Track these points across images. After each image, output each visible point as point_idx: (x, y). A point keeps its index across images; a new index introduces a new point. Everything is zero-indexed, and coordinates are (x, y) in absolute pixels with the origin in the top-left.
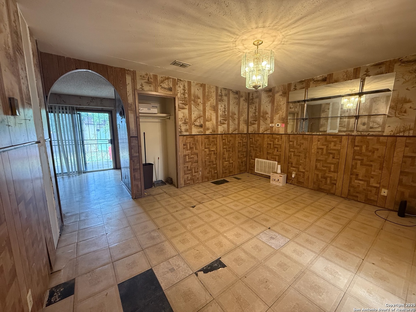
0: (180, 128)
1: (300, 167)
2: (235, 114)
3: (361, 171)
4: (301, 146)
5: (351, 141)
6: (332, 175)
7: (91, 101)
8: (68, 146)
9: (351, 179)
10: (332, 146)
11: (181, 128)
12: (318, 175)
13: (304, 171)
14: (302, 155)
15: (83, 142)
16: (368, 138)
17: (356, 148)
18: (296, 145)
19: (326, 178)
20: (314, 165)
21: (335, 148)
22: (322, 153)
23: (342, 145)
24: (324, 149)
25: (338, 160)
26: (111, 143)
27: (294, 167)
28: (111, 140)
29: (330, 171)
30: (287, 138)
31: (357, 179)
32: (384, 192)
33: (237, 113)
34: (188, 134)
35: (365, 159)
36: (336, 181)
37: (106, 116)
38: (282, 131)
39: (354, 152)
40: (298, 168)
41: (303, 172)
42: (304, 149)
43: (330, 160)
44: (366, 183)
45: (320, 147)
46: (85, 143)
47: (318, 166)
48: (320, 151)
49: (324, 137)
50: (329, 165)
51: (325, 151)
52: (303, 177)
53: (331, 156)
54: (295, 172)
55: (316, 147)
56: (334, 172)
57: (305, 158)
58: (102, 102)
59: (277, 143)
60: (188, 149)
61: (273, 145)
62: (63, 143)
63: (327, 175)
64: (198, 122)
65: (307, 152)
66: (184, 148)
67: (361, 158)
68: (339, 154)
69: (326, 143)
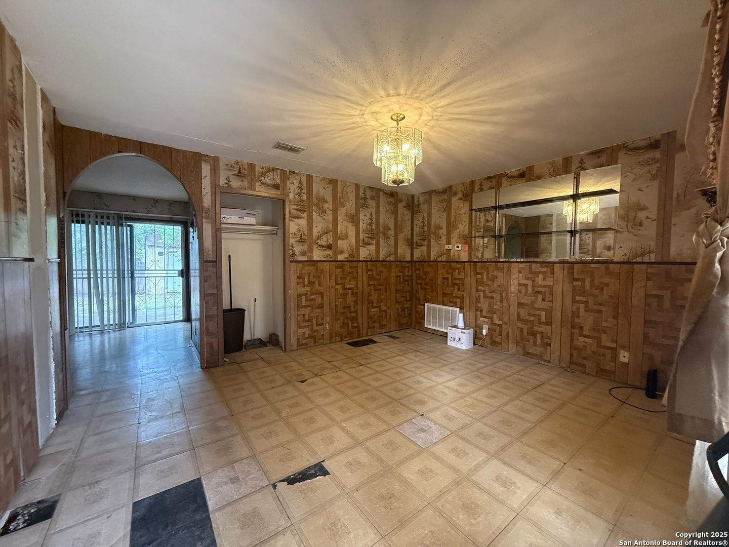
0: (291, 250)
1: (494, 317)
2: (390, 229)
3: (587, 321)
4: (494, 281)
5: (568, 273)
6: (543, 328)
7: (153, 205)
8: (105, 280)
9: (572, 335)
10: (540, 279)
11: (294, 249)
12: (522, 330)
13: (500, 323)
14: (497, 296)
15: (132, 274)
16: (592, 266)
17: (575, 283)
18: (487, 278)
19: (534, 335)
20: (516, 313)
21: (544, 283)
22: (526, 292)
23: (555, 278)
24: (529, 286)
25: (550, 304)
26: (182, 277)
27: (485, 317)
28: (182, 270)
29: (540, 323)
30: (472, 267)
31: (581, 335)
32: (624, 357)
33: (392, 226)
34: (306, 260)
35: (591, 301)
36: (551, 339)
37: (178, 229)
38: (464, 257)
39: (574, 288)
40: (491, 318)
41: (499, 325)
42: (499, 286)
43: (539, 303)
44: (596, 341)
45: (523, 282)
46: (135, 276)
47: (522, 314)
48: (523, 289)
49: (527, 265)
50: (538, 312)
51: (530, 289)
52: (500, 333)
53: (540, 296)
54: (487, 326)
55: (516, 282)
56: (547, 323)
57: (501, 301)
58: (171, 207)
59: (457, 276)
60: (306, 284)
61: (452, 280)
62: (97, 274)
63: (536, 328)
64: (324, 240)
65: (504, 292)
66: (298, 283)
67: (584, 300)
68: (551, 293)
69: (530, 276)
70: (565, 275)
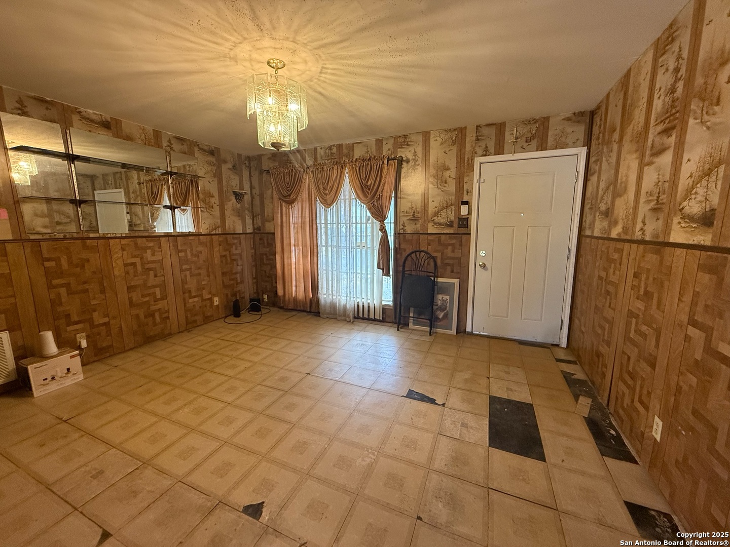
1: (94, 316)
3: (192, 284)
5: (173, 245)
6: (161, 305)
9: (184, 299)
10: (148, 255)
12: (137, 316)
13: (106, 320)
16: (191, 238)
19: (152, 315)
20: (127, 298)
21: (154, 258)
22: (136, 271)
23: (163, 252)
24: (137, 264)
25: (163, 278)
27: (77, 323)
29: (156, 300)
31: (191, 297)
32: (216, 301)
35: (193, 266)
36: (168, 312)
40: (90, 321)
41: (105, 324)
42: (94, 272)
43: (152, 280)
44: (200, 298)
45: (129, 261)
47: (134, 299)
48: (131, 268)
49: (132, 241)
50: (151, 291)
51: (139, 268)
52: (109, 333)
53: (152, 273)
54: (84, 334)
55: (120, 262)
56: (162, 299)
63: (153, 308)
65: (104, 278)
67: (189, 267)
68: (162, 267)
69: (137, 253)
70: (172, 247)
